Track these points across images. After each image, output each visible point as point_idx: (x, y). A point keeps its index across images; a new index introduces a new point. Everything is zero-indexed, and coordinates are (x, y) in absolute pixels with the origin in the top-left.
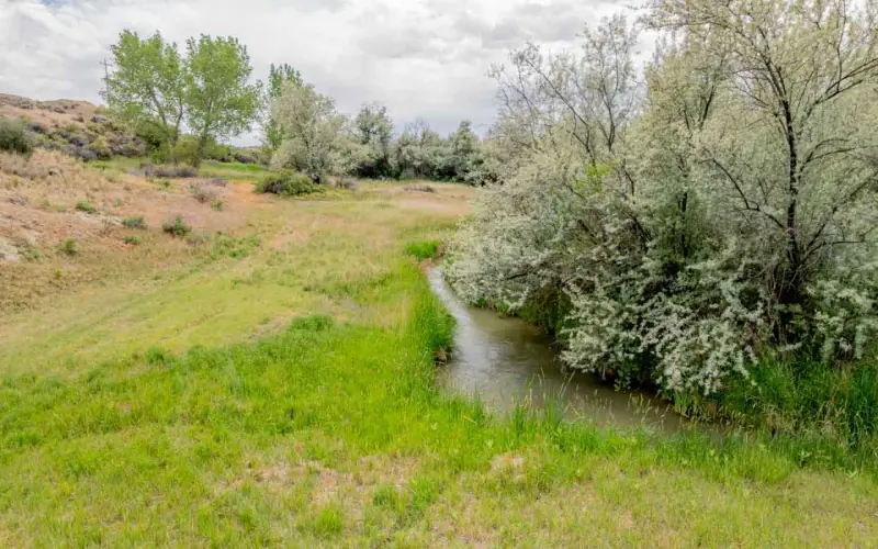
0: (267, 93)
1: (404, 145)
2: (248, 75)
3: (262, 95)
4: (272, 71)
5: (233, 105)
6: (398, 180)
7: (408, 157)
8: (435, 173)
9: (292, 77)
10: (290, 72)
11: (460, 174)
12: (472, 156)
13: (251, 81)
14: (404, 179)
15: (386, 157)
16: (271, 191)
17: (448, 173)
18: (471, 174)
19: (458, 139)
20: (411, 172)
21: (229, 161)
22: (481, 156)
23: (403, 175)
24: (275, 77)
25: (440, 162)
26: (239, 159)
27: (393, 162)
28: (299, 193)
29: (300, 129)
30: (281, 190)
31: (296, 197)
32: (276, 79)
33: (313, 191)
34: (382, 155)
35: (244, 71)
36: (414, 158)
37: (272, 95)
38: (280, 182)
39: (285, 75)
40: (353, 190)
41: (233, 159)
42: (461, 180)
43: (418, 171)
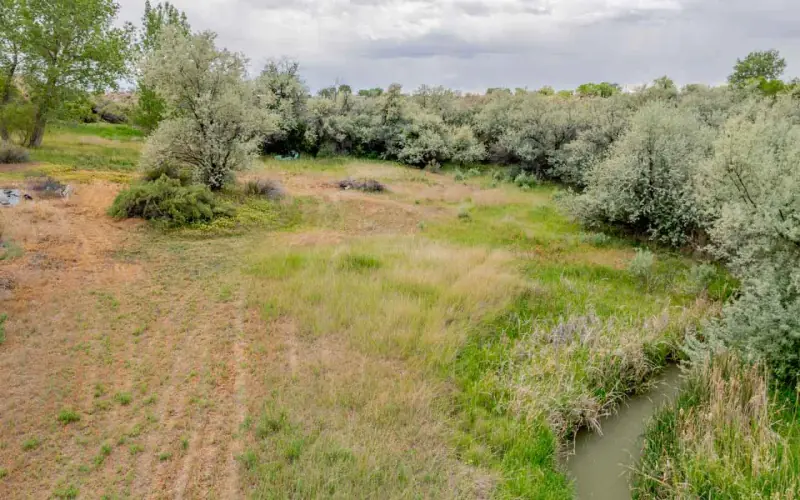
0: (140, 40)
1: (325, 115)
2: (112, 14)
3: (132, 43)
4: (147, 11)
5: (90, 55)
6: (315, 156)
7: (331, 131)
8: (359, 147)
9: (176, 20)
10: (173, 14)
11: (391, 150)
12: (406, 129)
13: (117, 23)
14: (323, 157)
15: (302, 128)
16: (140, 214)
17: (376, 149)
18: (406, 151)
19: (387, 106)
20: (332, 147)
21: (92, 121)
22: (415, 128)
23: (322, 151)
24: (151, 19)
25: (367, 134)
26: (105, 117)
27: (310, 136)
28: (190, 220)
29: (192, 105)
30: (159, 215)
31: (186, 231)
32: (153, 23)
33: (217, 214)
34: (295, 124)
35: (108, 9)
36: (337, 130)
37: (146, 43)
38: (157, 200)
39: (166, 18)
40: (277, 200)
41: (98, 118)
42: (393, 158)
43: (340, 147)
